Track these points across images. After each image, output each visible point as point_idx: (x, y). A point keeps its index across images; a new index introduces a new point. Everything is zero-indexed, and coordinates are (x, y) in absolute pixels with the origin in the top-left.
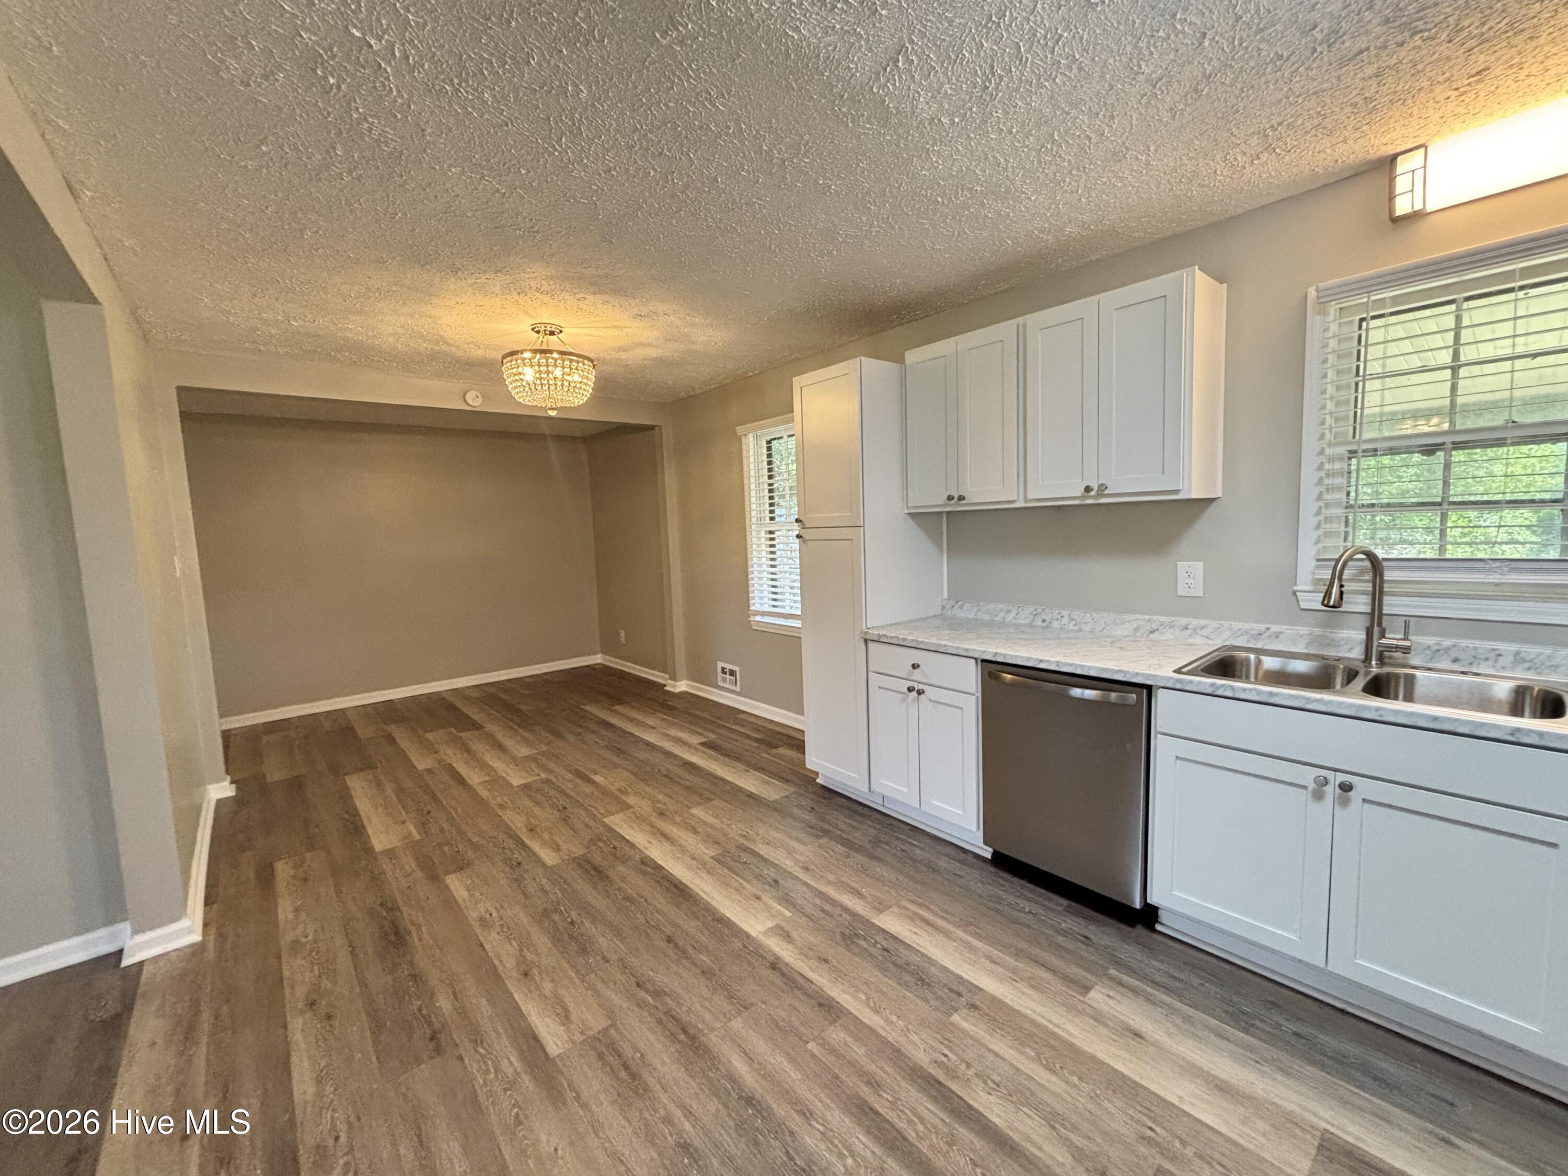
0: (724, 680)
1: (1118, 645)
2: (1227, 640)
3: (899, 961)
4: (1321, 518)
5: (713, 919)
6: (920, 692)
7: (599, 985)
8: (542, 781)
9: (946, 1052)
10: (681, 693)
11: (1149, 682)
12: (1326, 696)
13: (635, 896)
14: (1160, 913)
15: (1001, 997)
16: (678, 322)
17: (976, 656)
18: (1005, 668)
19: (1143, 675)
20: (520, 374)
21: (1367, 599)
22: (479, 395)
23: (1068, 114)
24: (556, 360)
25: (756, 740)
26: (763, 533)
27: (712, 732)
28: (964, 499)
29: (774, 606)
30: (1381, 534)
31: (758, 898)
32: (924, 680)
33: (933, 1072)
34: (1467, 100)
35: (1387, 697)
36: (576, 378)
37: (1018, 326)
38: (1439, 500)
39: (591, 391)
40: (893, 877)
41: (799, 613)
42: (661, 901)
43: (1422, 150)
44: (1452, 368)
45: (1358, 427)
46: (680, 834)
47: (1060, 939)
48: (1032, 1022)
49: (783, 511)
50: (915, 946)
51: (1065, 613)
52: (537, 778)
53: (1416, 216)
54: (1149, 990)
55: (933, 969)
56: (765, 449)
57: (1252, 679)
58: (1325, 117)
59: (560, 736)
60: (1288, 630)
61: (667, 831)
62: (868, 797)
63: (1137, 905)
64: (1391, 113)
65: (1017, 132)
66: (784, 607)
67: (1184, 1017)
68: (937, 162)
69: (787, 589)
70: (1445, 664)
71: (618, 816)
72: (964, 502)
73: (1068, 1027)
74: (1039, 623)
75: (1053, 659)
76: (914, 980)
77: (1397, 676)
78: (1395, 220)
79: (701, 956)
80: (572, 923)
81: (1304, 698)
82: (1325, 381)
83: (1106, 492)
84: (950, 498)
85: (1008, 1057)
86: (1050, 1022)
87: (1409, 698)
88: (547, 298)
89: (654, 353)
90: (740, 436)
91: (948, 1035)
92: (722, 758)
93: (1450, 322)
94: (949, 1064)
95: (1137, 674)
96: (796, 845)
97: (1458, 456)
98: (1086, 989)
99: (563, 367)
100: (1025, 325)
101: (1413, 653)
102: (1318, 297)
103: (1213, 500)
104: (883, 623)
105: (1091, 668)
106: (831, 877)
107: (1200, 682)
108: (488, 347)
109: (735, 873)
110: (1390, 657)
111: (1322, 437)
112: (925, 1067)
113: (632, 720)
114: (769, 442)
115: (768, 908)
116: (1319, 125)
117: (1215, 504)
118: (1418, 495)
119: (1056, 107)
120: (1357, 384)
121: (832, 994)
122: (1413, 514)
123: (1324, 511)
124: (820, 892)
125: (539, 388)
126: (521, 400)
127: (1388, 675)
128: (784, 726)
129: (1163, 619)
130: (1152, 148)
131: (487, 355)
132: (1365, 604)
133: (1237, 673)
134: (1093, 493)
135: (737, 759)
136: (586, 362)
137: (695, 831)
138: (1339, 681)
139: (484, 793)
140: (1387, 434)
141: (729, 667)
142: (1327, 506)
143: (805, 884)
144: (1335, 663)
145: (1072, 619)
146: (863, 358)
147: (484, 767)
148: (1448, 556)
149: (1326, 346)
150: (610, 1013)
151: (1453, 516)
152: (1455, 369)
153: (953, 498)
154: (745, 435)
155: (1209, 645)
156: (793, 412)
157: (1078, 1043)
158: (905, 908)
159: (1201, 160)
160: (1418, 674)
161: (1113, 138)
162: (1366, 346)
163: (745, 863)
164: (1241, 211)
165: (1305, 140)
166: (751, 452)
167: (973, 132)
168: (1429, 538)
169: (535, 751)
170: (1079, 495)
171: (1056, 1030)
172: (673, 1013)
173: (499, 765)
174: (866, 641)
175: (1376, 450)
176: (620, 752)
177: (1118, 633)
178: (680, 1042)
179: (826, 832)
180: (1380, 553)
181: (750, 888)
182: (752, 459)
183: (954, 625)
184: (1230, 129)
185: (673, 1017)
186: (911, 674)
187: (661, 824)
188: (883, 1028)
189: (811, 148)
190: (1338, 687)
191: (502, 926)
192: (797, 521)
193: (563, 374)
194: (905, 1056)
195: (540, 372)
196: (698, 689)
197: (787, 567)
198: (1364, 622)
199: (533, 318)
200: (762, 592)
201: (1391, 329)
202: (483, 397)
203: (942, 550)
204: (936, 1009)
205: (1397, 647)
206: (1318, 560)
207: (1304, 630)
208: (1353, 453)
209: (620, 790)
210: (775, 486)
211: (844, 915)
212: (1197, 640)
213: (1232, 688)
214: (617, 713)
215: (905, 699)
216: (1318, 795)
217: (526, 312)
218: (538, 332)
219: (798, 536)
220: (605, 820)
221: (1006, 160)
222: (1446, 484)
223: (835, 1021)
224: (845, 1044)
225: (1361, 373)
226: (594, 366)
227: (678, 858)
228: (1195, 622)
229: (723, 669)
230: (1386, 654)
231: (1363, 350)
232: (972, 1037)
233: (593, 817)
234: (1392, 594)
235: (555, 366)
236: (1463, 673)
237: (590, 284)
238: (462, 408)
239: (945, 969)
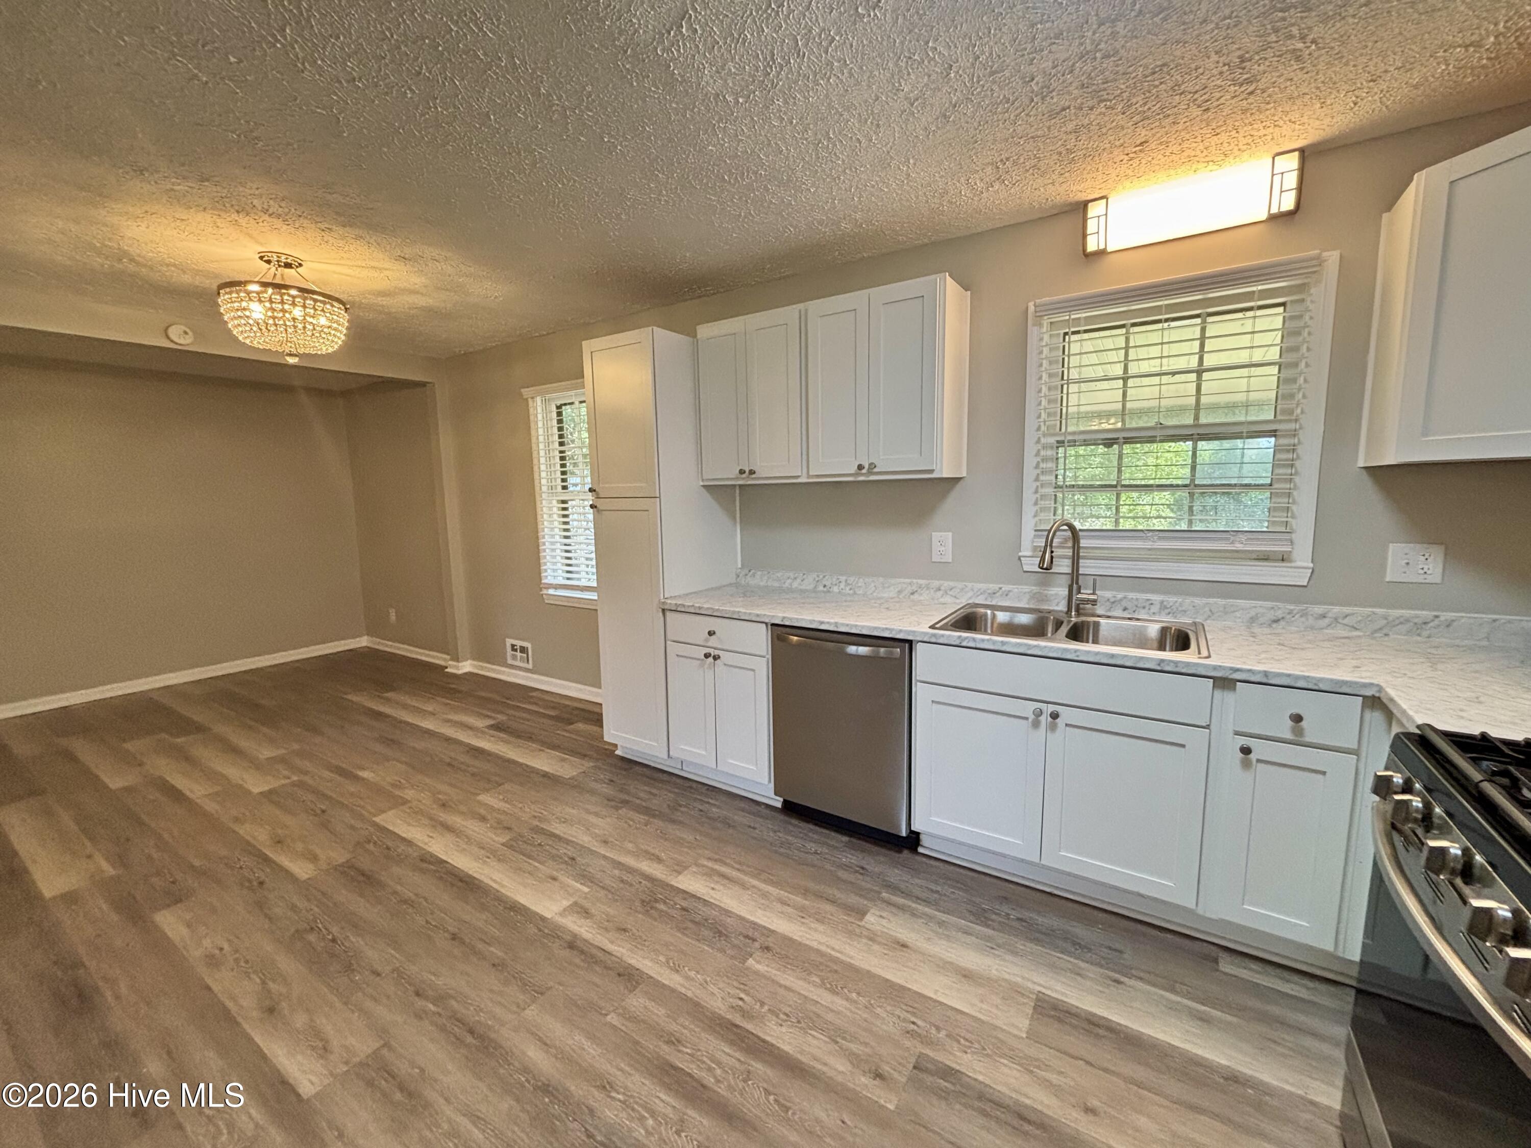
0: (514, 657)
1: (886, 605)
2: (970, 598)
3: (698, 918)
4: (1038, 496)
5: (505, 908)
6: (716, 658)
7: (369, 1004)
8: (293, 784)
9: (742, 995)
10: (466, 674)
11: (910, 638)
12: (1042, 643)
13: (413, 897)
14: (922, 837)
15: (790, 935)
16: (450, 270)
17: (767, 621)
18: (794, 631)
19: (906, 631)
20: (244, 309)
21: (1068, 562)
22: (188, 330)
23: (842, 115)
24: (294, 297)
25: (551, 717)
26: (554, 502)
27: (502, 713)
28: (754, 473)
29: (568, 579)
30: (1079, 510)
31: (554, 879)
32: (719, 646)
33: (729, 1017)
34: (1134, 165)
35: (1082, 642)
36: (323, 321)
37: (800, 311)
38: (1115, 483)
39: (343, 338)
40: (691, 838)
41: (595, 584)
42: (443, 898)
43: (1105, 200)
44: (1123, 378)
45: (1064, 422)
46: (464, 823)
47: (841, 874)
48: (818, 951)
49: (578, 480)
50: (712, 900)
51: (843, 578)
52: (287, 781)
53: (1101, 253)
54: (914, 905)
55: (729, 920)
56: (554, 415)
57: (989, 631)
58: (1039, 160)
59: (315, 730)
60: (1015, 589)
61: (450, 823)
62: (667, 763)
63: (904, 834)
64: (1084, 166)
65: (797, 123)
66: (579, 579)
67: (939, 923)
68: (723, 140)
69: (583, 560)
70: (1118, 612)
71: (391, 813)
72: (753, 476)
73: (849, 950)
74: (821, 588)
75: (832, 621)
76: (711, 934)
77: (1088, 622)
78: (1087, 255)
79: (492, 949)
80: (334, 940)
81: (1026, 645)
82: (1040, 382)
83: (876, 470)
84: (742, 472)
85: (798, 989)
86: (833, 949)
87: (1096, 641)
88: (278, 223)
89: (422, 301)
90: (527, 399)
91: (744, 980)
92: (512, 739)
93: (1121, 342)
94: (745, 1007)
95: (901, 631)
96: (593, 819)
97: (1127, 449)
98: (862, 913)
99: (304, 307)
100: (806, 311)
101: (1098, 604)
102: (1036, 312)
103: (960, 479)
104: (682, 592)
105: (863, 627)
106: (630, 846)
107: (949, 636)
108: (197, 272)
109: (529, 857)
110: (1084, 609)
111: (1039, 429)
112: (723, 1014)
113: (405, 707)
114: (559, 407)
115: (564, 887)
116: (1035, 166)
117: (962, 481)
118: (1101, 480)
119: (830, 107)
120: (1062, 386)
121: (633, 962)
122: (1098, 495)
123: (1040, 490)
124: (620, 863)
125: (272, 329)
126: (248, 341)
127: (1083, 622)
128: (580, 700)
129: (922, 582)
130: (911, 161)
131: (197, 283)
132: (1068, 566)
133: (978, 627)
134: (864, 471)
135: (530, 738)
136: (335, 304)
137: (483, 819)
138: (1050, 629)
139: (211, 806)
140: (1082, 428)
141: (519, 643)
142: (1042, 486)
143: (605, 857)
144: (1047, 615)
145: (849, 584)
146: (655, 328)
147: (211, 776)
148: (1121, 528)
149: (1041, 352)
150: (383, 1032)
151: (1123, 497)
152: (1125, 379)
153: (745, 472)
154: (532, 398)
155: (958, 604)
156: (583, 377)
157: (857, 963)
158: (704, 866)
159: (950, 179)
160: (1102, 621)
161: (879, 146)
162: (1069, 356)
163: (540, 845)
164: (980, 230)
165: (1026, 177)
166: (540, 417)
167: (757, 116)
168: (1109, 514)
169: (284, 751)
170: (852, 472)
171: (838, 955)
172: (459, 1015)
173: (233, 772)
174: (663, 610)
175: (1075, 441)
176: (391, 742)
177: (886, 595)
178: (468, 1046)
179: (625, 802)
180: (1078, 525)
181: (545, 870)
182: (540, 424)
183: (747, 592)
184: (971, 157)
185: (458, 1020)
186: (707, 640)
187: (443, 816)
188: (682, 985)
189: (594, 101)
190: (1049, 635)
191: (237, 960)
192: (591, 490)
193: (306, 315)
194: (702, 1007)
195: (273, 310)
196: (482, 668)
197: (582, 538)
198: (1065, 580)
199: (261, 244)
200: (555, 563)
201: (1084, 343)
202: (194, 332)
203: (734, 518)
204: (732, 957)
205: (1088, 600)
206: (1036, 531)
207: (1027, 589)
208: (1060, 443)
209: (393, 785)
210: (568, 453)
211: (644, 882)
212: (948, 599)
213: (974, 640)
214: (388, 700)
215: (702, 666)
216: (1036, 724)
217: (251, 236)
218: (269, 262)
219: (592, 506)
220: (377, 819)
221: (787, 149)
222: (1119, 471)
223: (635, 988)
224: (645, 1007)
225: (1065, 378)
226: (346, 309)
227: (464, 849)
228: (946, 584)
229: (513, 646)
230: (1081, 606)
231: (1066, 359)
232: (764, 977)
233: (361, 817)
234: (1085, 558)
235: (294, 304)
236: (1130, 619)
237: (337, 213)
238: (164, 345)
239: (742, 919)
